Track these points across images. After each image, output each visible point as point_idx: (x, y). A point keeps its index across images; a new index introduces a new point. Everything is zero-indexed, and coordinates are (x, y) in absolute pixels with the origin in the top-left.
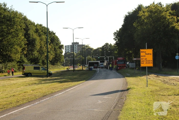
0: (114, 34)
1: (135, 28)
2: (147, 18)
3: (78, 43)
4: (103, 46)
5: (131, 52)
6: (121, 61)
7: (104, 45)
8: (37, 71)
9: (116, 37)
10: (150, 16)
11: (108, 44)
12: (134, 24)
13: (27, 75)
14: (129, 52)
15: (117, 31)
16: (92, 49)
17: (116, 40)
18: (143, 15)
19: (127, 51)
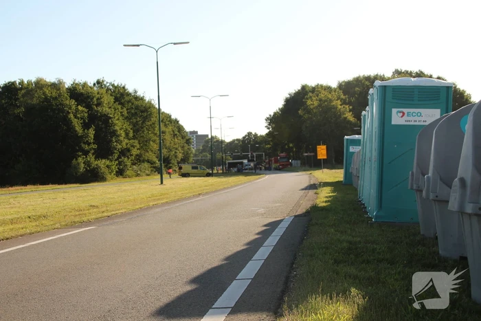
0: (266, 120)
1: (301, 117)
2: (316, 107)
3: (197, 132)
4: (244, 138)
5: (291, 145)
6: (284, 158)
7: (246, 136)
8: (195, 171)
9: (269, 125)
10: (320, 105)
11: (251, 133)
12: (300, 112)
13: (185, 175)
14: (289, 146)
15: (270, 116)
16: (222, 142)
17: (268, 128)
18: (312, 104)
19: (286, 144)
